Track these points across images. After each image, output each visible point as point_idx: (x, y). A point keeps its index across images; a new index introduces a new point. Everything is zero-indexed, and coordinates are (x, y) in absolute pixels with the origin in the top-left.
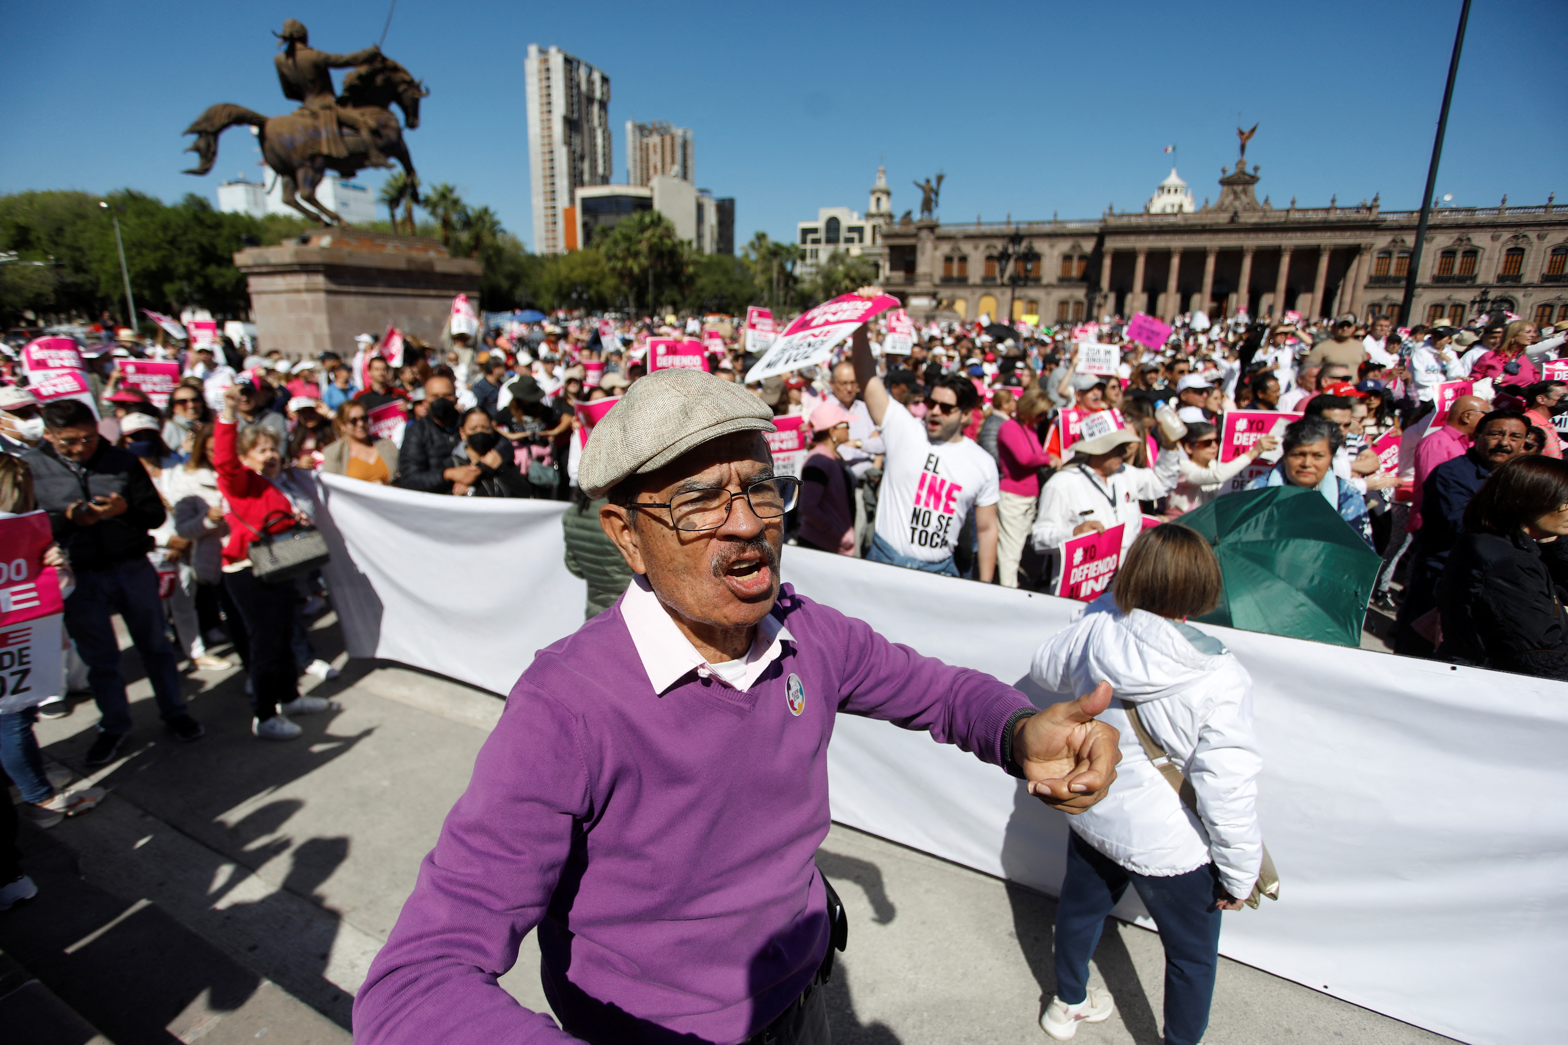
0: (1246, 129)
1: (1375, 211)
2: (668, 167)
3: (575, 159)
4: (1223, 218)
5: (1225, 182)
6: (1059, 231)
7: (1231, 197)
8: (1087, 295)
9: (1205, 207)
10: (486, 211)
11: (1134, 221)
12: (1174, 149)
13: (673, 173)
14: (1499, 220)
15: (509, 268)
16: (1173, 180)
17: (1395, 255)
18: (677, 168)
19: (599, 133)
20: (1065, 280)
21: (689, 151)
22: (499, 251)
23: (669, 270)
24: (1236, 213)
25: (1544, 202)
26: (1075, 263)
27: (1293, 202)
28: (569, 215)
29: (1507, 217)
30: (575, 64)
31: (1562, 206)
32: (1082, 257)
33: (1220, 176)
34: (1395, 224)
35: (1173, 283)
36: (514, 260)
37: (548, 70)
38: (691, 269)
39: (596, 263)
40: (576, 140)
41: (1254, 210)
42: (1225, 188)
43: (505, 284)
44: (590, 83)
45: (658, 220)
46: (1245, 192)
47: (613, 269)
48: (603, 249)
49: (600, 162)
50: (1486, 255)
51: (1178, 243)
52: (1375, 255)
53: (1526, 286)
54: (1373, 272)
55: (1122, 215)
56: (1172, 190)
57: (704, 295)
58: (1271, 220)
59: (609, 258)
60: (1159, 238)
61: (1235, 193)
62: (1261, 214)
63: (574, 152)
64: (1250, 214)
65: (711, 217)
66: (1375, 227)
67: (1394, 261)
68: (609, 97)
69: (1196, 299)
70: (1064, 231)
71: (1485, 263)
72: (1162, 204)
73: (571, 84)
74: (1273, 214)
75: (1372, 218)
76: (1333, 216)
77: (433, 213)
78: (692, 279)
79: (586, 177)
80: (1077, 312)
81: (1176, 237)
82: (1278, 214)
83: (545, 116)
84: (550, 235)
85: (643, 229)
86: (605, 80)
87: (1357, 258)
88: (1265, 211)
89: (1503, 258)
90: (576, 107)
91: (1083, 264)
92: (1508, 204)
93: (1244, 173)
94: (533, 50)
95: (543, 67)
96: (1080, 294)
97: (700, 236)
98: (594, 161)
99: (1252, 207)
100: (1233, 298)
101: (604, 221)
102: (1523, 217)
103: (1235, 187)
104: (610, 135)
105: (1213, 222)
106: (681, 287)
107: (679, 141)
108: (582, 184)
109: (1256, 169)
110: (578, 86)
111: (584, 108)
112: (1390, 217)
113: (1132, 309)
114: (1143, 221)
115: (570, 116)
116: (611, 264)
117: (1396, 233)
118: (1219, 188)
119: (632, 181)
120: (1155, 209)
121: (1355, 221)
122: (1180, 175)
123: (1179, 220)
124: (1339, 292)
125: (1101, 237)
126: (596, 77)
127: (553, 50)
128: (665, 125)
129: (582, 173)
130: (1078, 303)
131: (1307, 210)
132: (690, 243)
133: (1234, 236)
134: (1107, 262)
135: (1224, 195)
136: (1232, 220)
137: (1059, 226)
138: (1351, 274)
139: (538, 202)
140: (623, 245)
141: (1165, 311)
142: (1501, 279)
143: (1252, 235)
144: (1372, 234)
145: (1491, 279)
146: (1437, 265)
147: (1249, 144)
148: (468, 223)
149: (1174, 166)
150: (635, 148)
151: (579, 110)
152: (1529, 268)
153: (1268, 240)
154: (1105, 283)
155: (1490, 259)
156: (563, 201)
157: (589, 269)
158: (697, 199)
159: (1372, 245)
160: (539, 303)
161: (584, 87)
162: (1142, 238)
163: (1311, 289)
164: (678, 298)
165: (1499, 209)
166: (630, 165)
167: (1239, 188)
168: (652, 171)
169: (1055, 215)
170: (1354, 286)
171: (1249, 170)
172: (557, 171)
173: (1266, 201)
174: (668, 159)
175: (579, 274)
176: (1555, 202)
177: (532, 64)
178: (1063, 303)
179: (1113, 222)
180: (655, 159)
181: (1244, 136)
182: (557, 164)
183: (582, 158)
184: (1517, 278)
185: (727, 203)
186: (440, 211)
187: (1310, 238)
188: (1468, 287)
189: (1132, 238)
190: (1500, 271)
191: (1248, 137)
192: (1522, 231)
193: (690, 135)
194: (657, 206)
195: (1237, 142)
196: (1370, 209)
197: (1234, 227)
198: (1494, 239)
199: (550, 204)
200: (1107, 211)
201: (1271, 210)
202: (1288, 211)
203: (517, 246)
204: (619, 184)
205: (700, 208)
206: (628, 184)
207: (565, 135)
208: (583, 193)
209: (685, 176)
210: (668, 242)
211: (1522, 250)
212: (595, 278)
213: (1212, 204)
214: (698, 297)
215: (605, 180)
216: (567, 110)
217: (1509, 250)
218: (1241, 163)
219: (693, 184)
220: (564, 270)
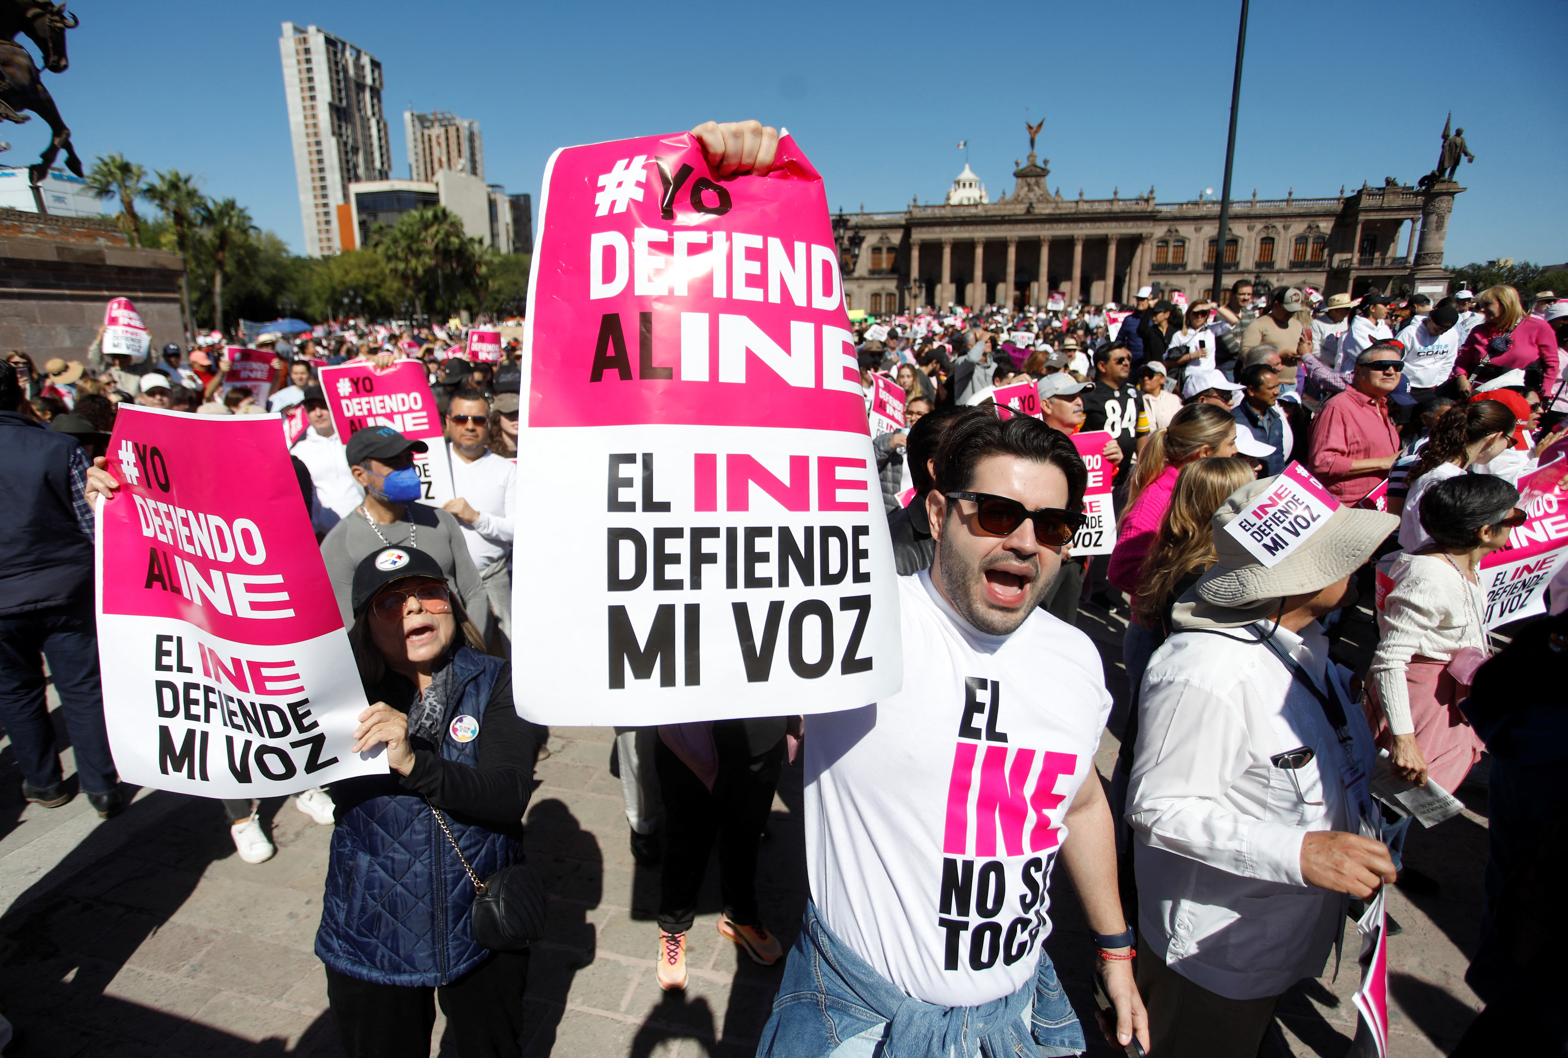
0: (1034, 124)
1: (1151, 203)
2: (453, 161)
3: (347, 152)
4: (1020, 209)
5: (1018, 175)
6: (867, 223)
7: (1026, 189)
8: (897, 287)
9: (1003, 198)
10: (230, 205)
11: (938, 212)
12: (965, 144)
13: (460, 167)
14: (1252, 212)
15: (271, 271)
16: (967, 174)
17: (1171, 244)
18: (462, 162)
19: (373, 122)
20: (875, 273)
21: (477, 144)
22: (253, 252)
23: (459, 271)
24: (1031, 204)
25: (1286, 197)
26: (884, 255)
27: (1081, 194)
28: (344, 212)
29: (1258, 209)
30: (340, 46)
31: (1299, 200)
32: (891, 249)
33: (1014, 168)
34: (1169, 215)
35: (978, 273)
36: (276, 264)
37: (307, 51)
38: (483, 270)
39: (374, 264)
40: (347, 131)
41: (1048, 202)
42: (1020, 180)
43: (265, 290)
44: (359, 67)
45: (443, 216)
46: (1037, 184)
47: (395, 271)
48: (381, 249)
49: (377, 155)
50: (1245, 243)
51: (980, 234)
52: (1155, 244)
53: (1278, 272)
54: (1154, 260)
55: (927, 207)
56: (967, 185)
57: (501, 297)
58: (1063, 211)
59: (389, 259)
60: (962, 228)
61: (1029, 185)
62: (1054, 205)
63: (346, 144)
64: (1044, 205)
65: (505, 215)
66: (1153, 217)
67: (1171, 250)
68: (381, 84)
69: (1001, 288)
70: (872, 224)
71: (1244, 251)
72: (958, 196)
73: (336, 68)
74: (1064, 205)
75: (1149, 209)
76: (1117, 207)
77: (162, 207)
78: (485, 279)
79: (361, 171)
80: (889, 304)
81: (979, 228)
82: (1069, 205)
83: (308, 103)
84: (324, 236)
85: (426, 226)
86: (375, 64)
87: (1140, 246)
88: (1057, 203)
89: (1258, 246)
90: (343, 94)
91: (893, 255)
92: (1258, 198)
93: (1035, 166)
94: (287, 28)
95: (301, 48)
96: (891, 285)
97: (494, 235)
98: (369, 155)
99: (1045, 199)
100: (1034, 286)
101: (383, 219)
102: (1271, 209)
103: (1029, 179)
104: (385, 125)
105: (1011, 213)
106: (475, 291)
107: (464, 134)
108: (357, 179)
109: (1046, 162)
110: (345, 70)
111: (353, 94)
112: (1164, 209)
113: (942, 299)
114: (947, 213)
115: (337, 102)
116: (392, 265)
117: (1171, 223)
118: (1014, 179)
119: (415, 176)
120: (954, 201)
121: (1136, 212)
122: (972, 170)
123: (979, 211)
124: (1127, 279)
125: (907, 228)
126: (365, 60)
127: (312, 29)
128: (448, 116)
129: (356, 166)
130: (890, 295)
131: (1094, 201)
132: (481, 242)
133: (1031, 226)
134: (915, 253)
135: (1019, 188)
136: (1028, 212)
137: (866, 217)
138: (1136, 262)
139: (307, 199)
140: (404, 243)
141: (974, 302)
142: (1258, 265)
143: (1047, 226)
144: (1151, 224)
145: (1251, 266)
146: (1206, 253)
147: (1037, 138)
148: (209, 219)
149: (967, 161)
150: (415, 140)
151: (347, 96)
152: (1279, 256)
153: (1062, 231)
154: (915, 273)
155: (1248, 247)
156: (335, 198)
157: (367, 271)
158: (489, 195)
159: (1152, 235)
160: (310, 311)
161: (351, 72)
162: (947, 229)
163: (1102, 277)
164: (472, 301)
165: (1251, 202)
166: (412, 159)
167: (1032, 181)
168: (436, 165)
169: (862, 208)
170: (1140, 274)
171: (1040, 163)
172: (327, 164)
173: (1057, 192)
174: (454, 153)
175: (355, 276)
176: (1294, 197)
177: (288, 43)
178: (876, 295)
179: (918, 213)
180: (439, 152)
181: (1033, 131)
182: (325, 156)
183: (356, 150)
184: (1271, 264)
185: (522, 200)
186: (171, 204)
187: (1099, 228)
188: (1233, 273)
189: (937, 229)
190: (1257, 258)
191: (1036, 132)
192: (1272, 222)
193: (476, 128)
194: (443, 202)
195: (1027, 137)
196: (1147, 201)
197: (1030, 218)
198: (1250, 229)
199: (321, 201)
200: (912, 203)
201: (1063, 202)
202: (1077, 202)
203: (279, 247)
204: (399, 179)
205: (492, 205)
206: (411, 179)
207: (332, 124)
208: (355, 188)
209: (474, 171)
210: (455, 240)
211: (1273, 239)
212: (373, 281)
213: (1009, 196)
214: (496, 300)
215: (384, 175)
216: (333, 96)
217: (1263, 239)
218: (1031, 156)
219: (483, 179)
220: (338, 274)
